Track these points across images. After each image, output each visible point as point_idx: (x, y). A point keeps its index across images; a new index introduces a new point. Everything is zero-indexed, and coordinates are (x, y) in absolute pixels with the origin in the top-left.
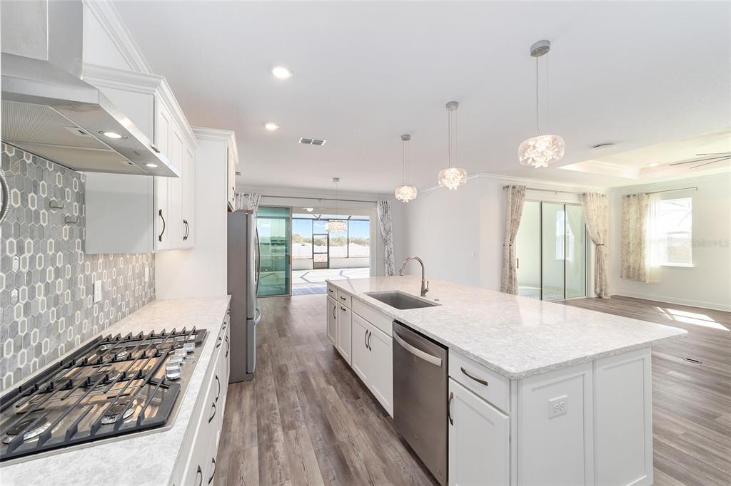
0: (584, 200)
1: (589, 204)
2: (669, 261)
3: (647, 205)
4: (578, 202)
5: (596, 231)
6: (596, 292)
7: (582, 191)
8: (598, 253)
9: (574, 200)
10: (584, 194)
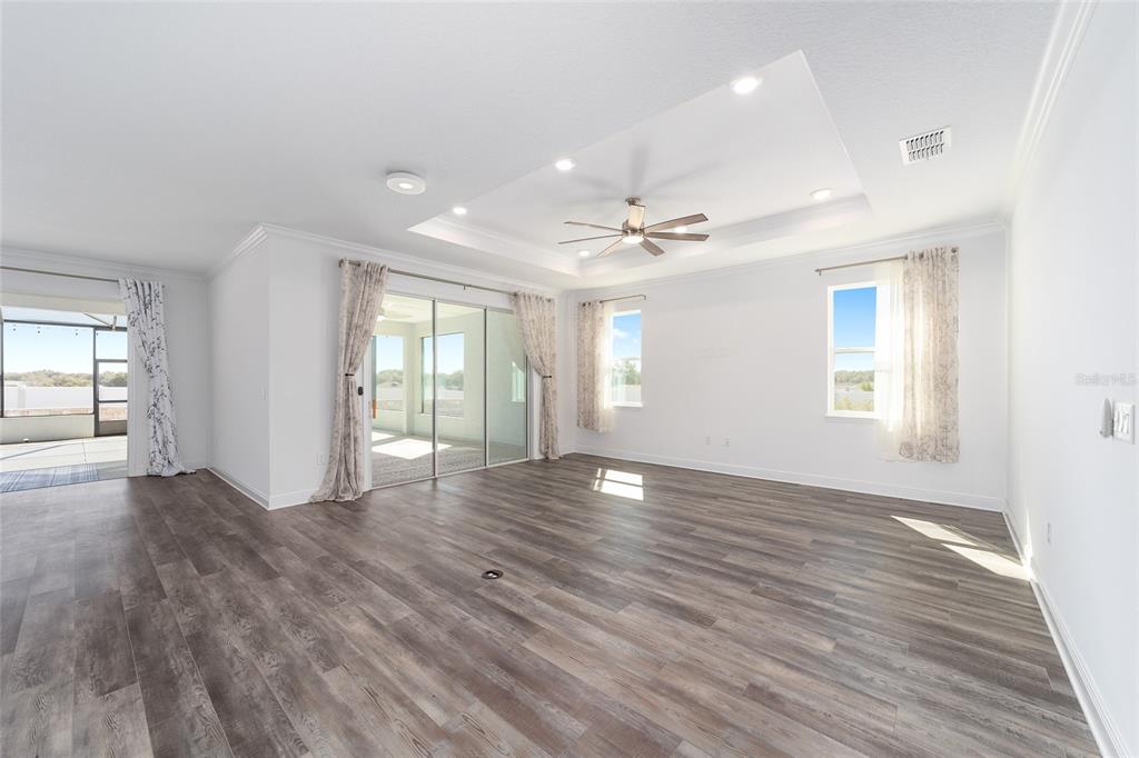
0: (517, 304)
1: (524, 311)
2: (628, 400)
3: (601, 319)
4: (508, 307)
5: (536, 355)
6: (540, 450)
7: (513, 291)
8: (544, 389)
9: (501, 302)
10: (515, 295)
